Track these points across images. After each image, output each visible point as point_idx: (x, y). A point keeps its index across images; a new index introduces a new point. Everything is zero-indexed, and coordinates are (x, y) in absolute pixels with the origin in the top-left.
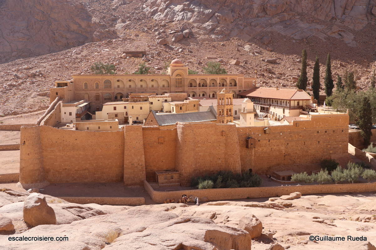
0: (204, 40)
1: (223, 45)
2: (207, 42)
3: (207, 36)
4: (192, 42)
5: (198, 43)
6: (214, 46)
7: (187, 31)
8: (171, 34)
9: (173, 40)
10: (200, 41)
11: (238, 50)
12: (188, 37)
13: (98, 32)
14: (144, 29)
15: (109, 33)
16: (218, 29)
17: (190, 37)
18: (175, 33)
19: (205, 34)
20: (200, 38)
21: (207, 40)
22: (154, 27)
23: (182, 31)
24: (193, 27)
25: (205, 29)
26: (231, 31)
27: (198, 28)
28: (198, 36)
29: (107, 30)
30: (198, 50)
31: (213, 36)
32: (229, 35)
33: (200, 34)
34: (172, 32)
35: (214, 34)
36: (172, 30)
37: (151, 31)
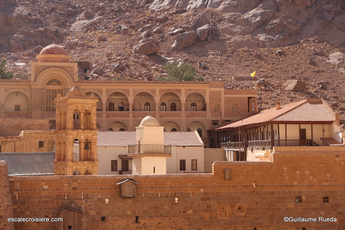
0: (239, 45)
1: (280, 54)
2: (246, 48)
3: (248, 37)
4: (214, 49)
5: (225, 51)
6: (259, 57)
7: (205, 27)
8: (173, 34)
9: (173, 45)
10: (230, 46)
11: (313, 63)
12: (207, 40)
13: (23, 33)
14: (120, 27)
15: (46, 36)
16: (275, 21)
17: (209, 39)
18: (181, 32)
19: (243, 33)
20: (232, 40)
21: (248, 43)
22: (144, 23)
23: (195, 28)
24: (220, 21)
25: (247, 22)
26: (304, 24)
27: (232, 22)
28: (228, 36)
29: (42, 29)
30: (221, 65)
31: (262, 37)
32: (298, 33)
33: (233, 34)
34: (175, 32)
35: (265, 31)
36: (176, 28)
37: (136, 31)
